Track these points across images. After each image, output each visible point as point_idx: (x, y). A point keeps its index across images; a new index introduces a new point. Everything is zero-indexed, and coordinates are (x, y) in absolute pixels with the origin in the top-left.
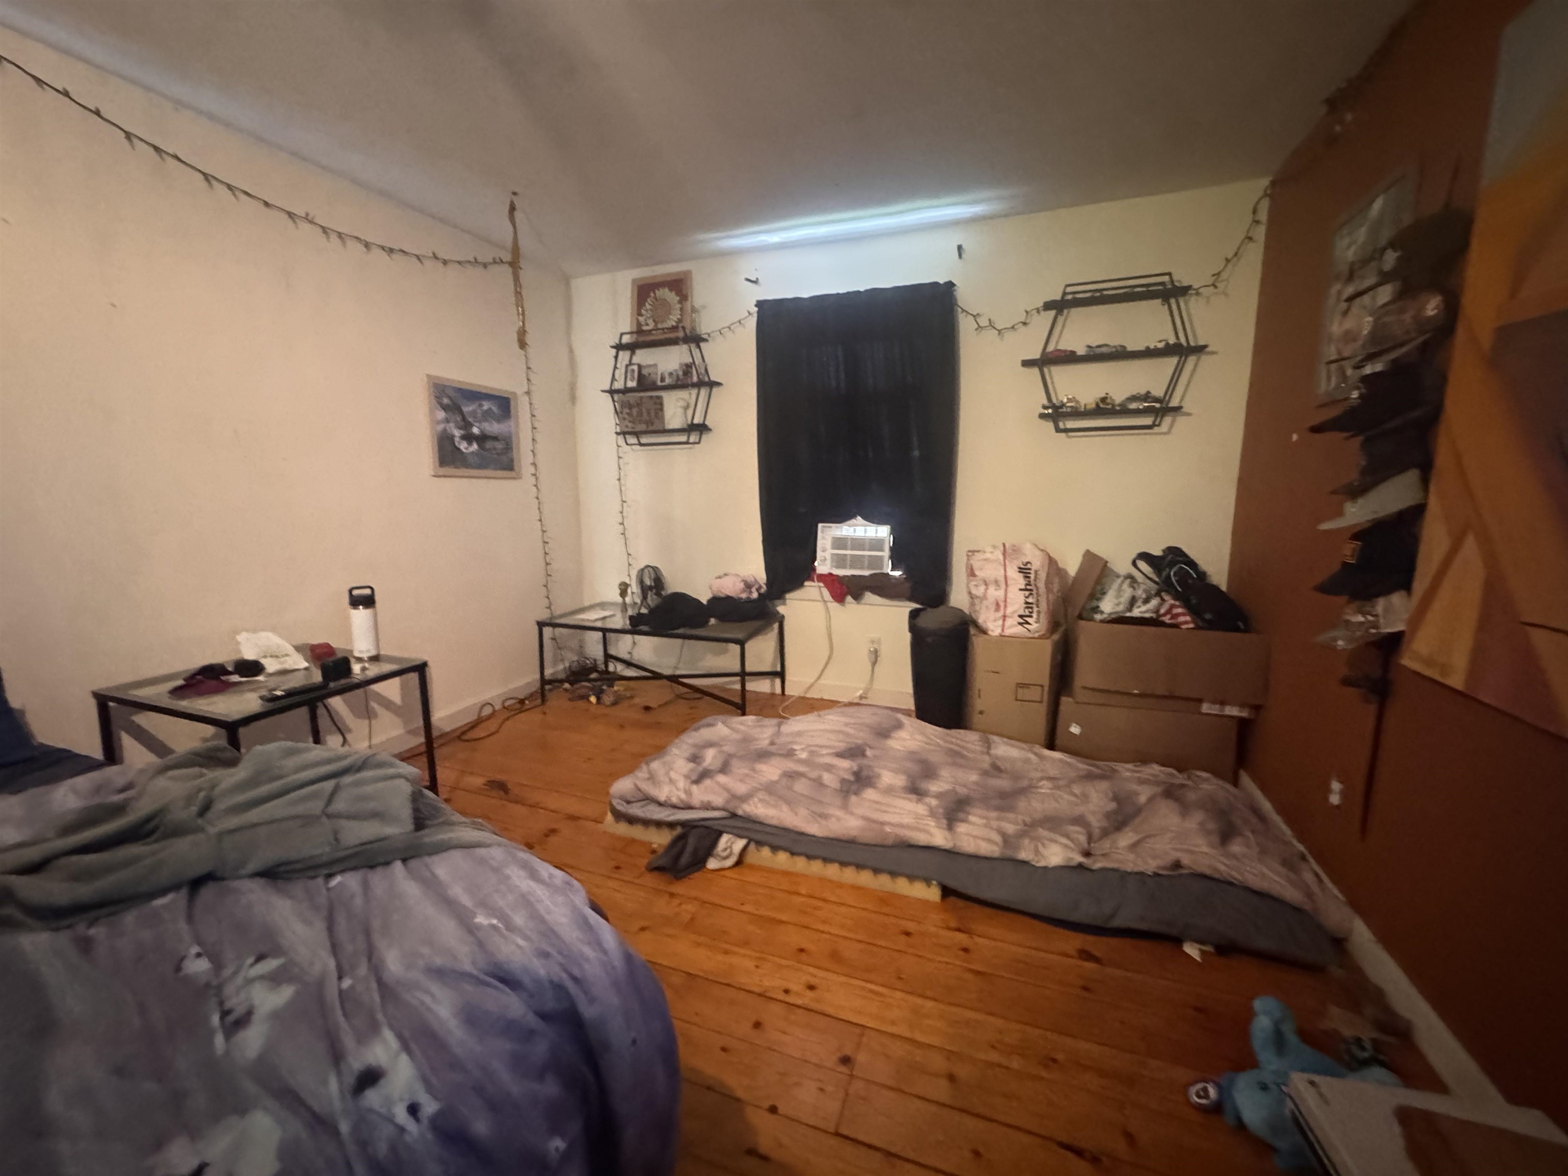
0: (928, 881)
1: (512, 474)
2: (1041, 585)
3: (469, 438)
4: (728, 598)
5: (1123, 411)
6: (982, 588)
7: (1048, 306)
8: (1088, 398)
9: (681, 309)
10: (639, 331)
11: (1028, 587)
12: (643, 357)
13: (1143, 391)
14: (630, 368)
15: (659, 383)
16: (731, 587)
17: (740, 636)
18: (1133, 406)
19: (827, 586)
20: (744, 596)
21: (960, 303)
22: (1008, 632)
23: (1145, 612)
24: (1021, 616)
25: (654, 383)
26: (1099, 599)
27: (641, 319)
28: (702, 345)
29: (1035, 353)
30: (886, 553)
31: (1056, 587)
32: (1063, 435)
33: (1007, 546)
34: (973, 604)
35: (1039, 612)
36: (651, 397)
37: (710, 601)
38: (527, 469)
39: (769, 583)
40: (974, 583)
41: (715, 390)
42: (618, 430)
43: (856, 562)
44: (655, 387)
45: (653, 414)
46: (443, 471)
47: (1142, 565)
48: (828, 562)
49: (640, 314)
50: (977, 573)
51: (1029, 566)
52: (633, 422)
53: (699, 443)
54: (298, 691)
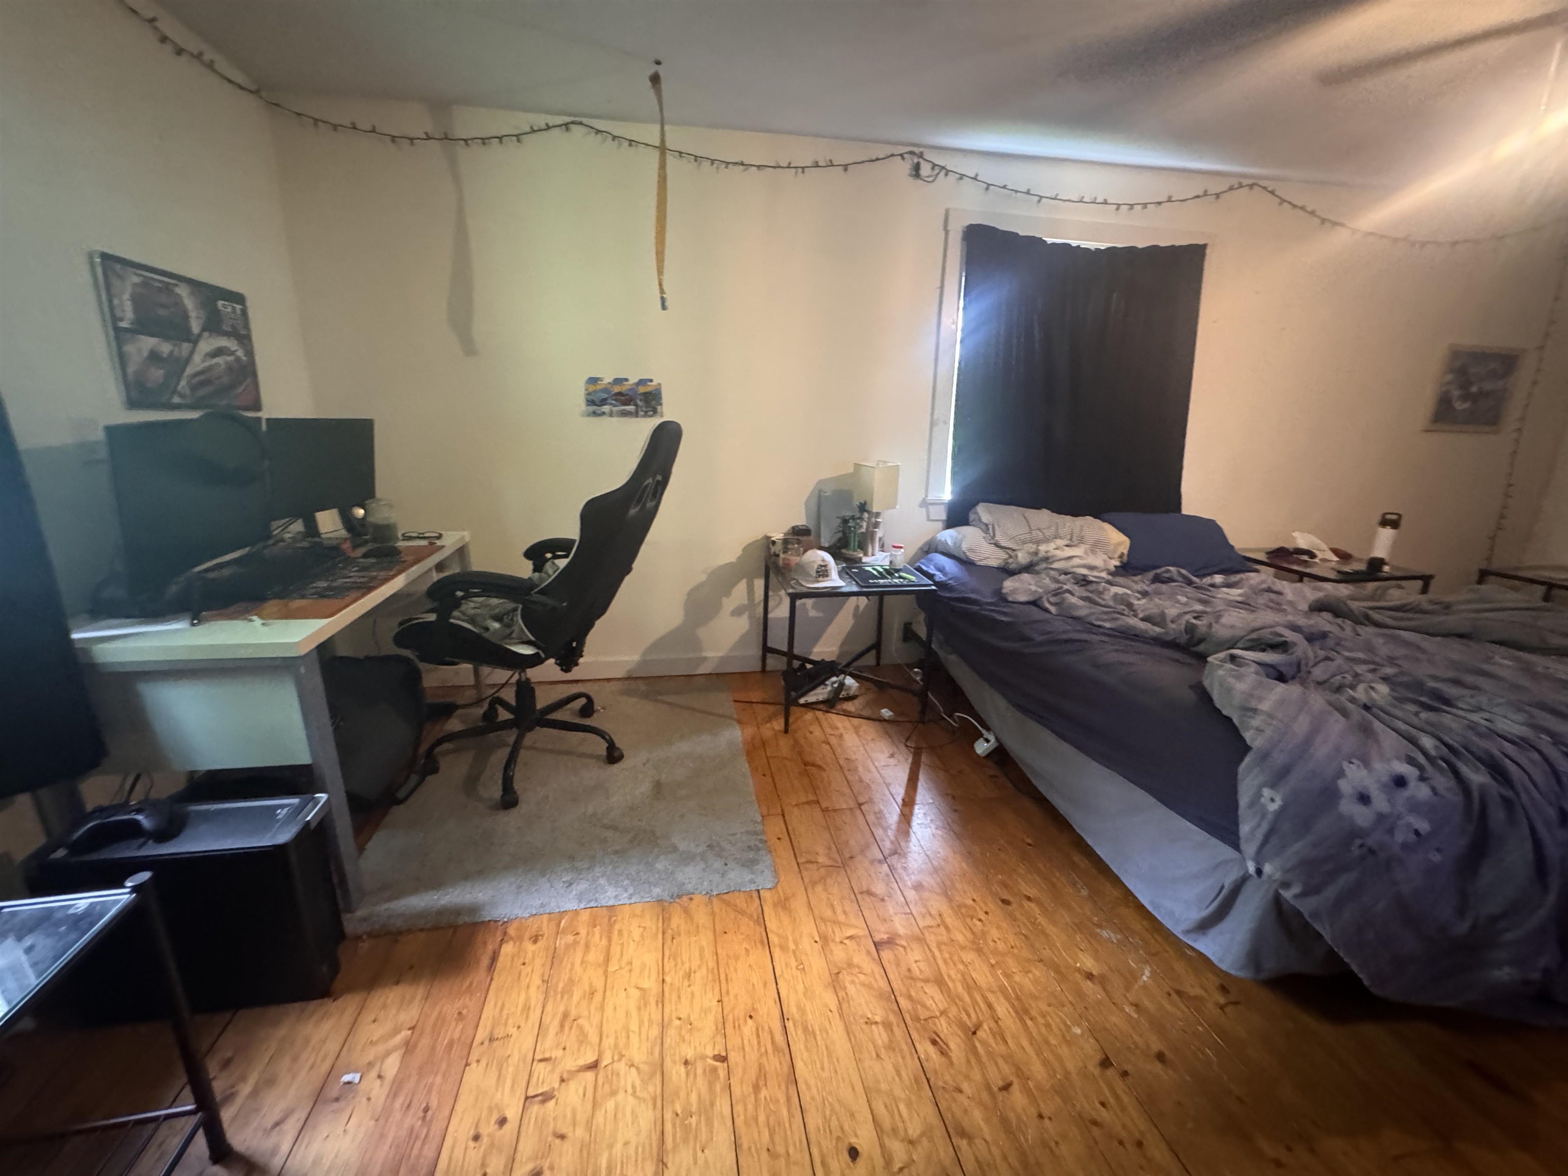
1: (1494, 428)
3: (1464, 398)
38: (1510, 425)
46: (1439, 425)
54: (1357, 573)
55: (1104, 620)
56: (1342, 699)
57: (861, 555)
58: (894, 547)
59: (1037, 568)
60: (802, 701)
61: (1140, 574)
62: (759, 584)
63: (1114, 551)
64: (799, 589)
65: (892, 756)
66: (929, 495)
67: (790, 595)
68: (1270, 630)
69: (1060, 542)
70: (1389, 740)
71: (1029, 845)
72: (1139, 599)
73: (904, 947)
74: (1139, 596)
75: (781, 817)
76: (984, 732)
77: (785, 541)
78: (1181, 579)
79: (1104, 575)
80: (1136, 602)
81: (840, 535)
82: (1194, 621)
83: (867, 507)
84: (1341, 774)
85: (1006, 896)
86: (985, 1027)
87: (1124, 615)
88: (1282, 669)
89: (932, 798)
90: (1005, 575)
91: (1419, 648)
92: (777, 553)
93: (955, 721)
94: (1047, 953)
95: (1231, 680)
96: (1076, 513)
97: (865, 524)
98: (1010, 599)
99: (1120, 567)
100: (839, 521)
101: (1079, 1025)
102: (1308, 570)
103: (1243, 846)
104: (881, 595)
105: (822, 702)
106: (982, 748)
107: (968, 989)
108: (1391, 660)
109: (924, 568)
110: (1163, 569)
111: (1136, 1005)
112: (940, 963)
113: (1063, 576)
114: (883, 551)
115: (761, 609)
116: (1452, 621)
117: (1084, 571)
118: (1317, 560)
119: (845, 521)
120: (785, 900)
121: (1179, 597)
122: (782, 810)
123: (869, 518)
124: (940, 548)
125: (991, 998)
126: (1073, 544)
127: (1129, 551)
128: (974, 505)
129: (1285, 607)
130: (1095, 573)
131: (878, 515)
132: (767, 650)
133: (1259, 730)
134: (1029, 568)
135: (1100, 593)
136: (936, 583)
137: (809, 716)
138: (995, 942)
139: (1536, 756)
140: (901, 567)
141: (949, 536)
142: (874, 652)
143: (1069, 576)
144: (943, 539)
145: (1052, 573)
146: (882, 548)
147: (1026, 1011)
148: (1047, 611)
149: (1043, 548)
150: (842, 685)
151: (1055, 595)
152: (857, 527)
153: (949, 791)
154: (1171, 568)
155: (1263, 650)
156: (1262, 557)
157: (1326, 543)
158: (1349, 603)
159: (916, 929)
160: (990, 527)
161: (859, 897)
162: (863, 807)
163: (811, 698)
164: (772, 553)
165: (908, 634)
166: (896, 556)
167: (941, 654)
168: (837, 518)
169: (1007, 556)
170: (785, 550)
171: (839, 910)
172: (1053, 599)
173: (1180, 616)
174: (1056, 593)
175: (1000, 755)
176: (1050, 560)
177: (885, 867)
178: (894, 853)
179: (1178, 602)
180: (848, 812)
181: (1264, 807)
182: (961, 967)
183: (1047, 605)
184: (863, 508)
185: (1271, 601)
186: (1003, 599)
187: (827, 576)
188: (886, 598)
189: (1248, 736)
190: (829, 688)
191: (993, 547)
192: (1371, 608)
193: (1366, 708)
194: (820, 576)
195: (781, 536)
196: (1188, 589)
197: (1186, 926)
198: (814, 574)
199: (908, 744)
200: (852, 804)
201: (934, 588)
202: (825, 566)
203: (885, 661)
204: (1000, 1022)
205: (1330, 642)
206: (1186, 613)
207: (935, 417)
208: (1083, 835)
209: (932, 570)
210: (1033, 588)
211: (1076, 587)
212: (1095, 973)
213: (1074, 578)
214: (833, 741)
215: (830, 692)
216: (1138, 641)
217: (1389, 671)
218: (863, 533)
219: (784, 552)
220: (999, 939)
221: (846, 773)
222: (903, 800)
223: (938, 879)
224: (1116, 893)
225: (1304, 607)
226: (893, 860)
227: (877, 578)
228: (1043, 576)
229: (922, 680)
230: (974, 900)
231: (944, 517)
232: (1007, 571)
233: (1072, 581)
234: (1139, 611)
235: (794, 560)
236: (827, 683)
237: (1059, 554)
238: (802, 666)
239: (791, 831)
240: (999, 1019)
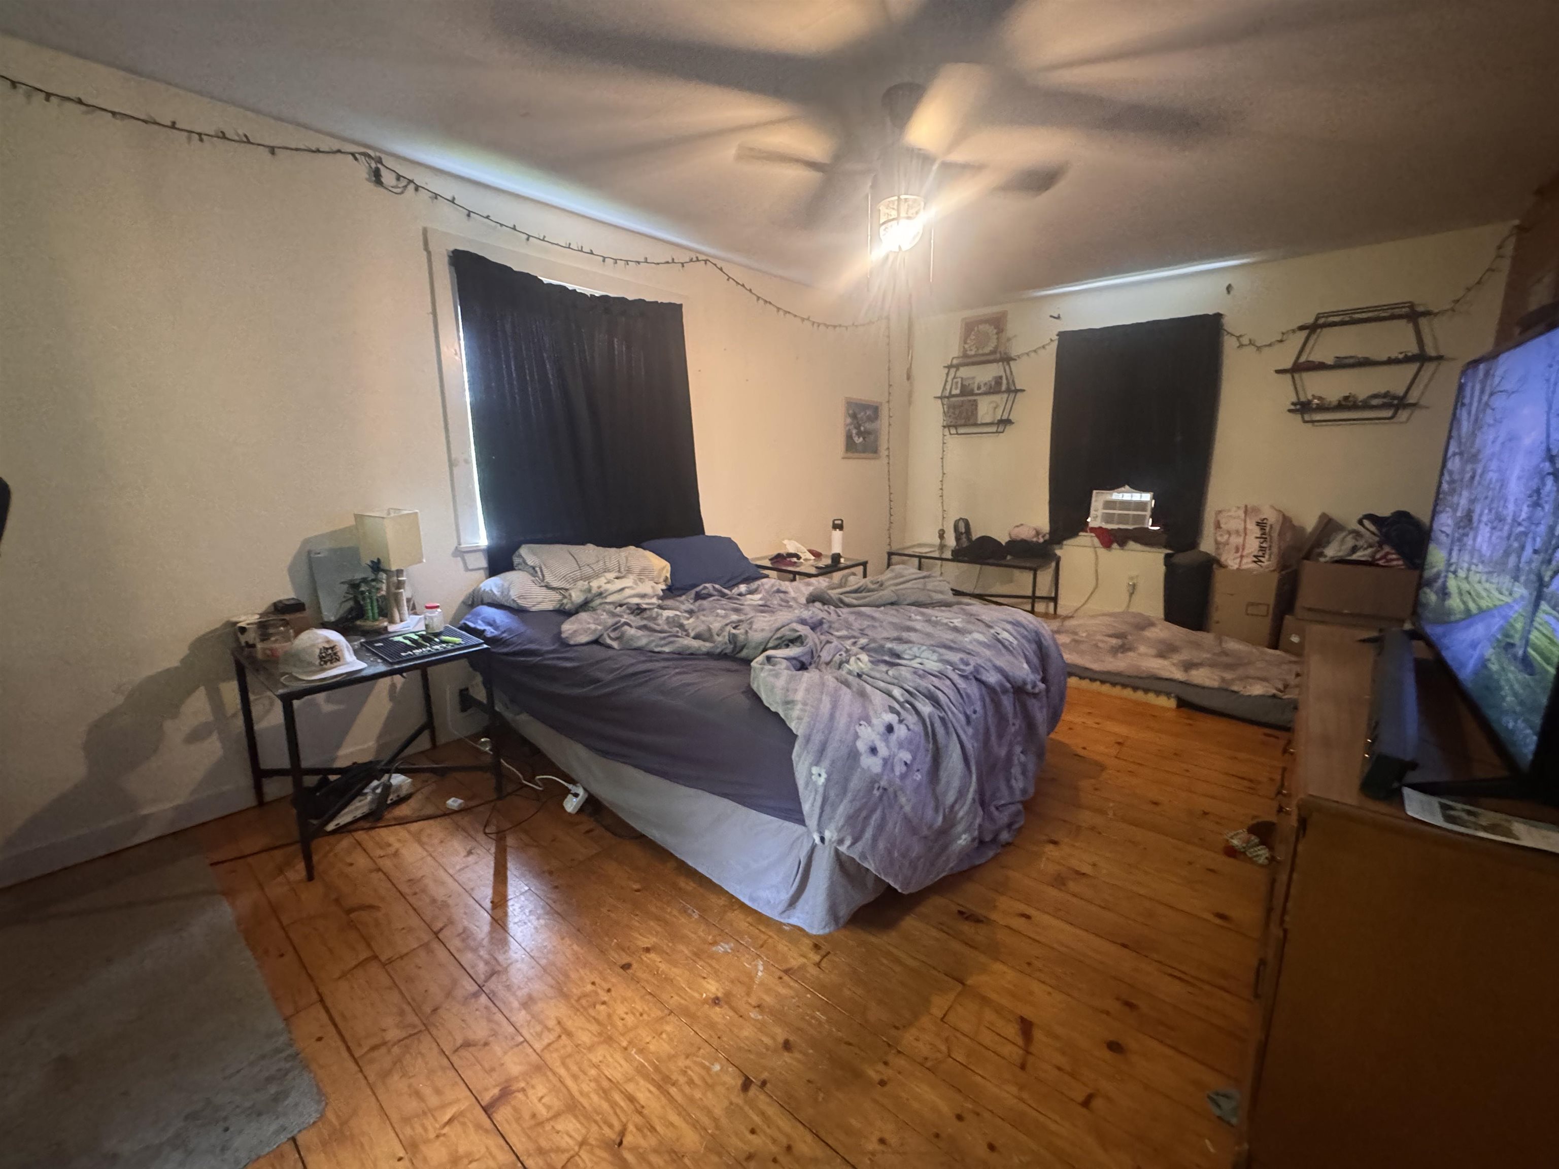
0: (1168, 695)
1: (875, 455)
2: (1275, 535)
3: (859, 434)
4: (1024, 541)
5: (1365, 405)
6: (1226, 537)
7: (1301, 328)
8: (1333, 395)
9: (998, 339)
10: (965, 355)
11: (1264, 536)
12: (964, 372)
13: (1383, 391)
14: (955, 380)
15: (976, 391)
16: (1026, 534)
17: (1034, 566)
18: (1375, 402)
19: (1098, 536)
20: (1035, 540)
21: (1225, 327)
22: (1244, 567)
23: (1361, 556)
24: (1255, 556)
25: (973, 390)
26: (1324, 547)
27: (966, 346)
28: (1012, 363)
29: (1288, 364)
30: (1148, 513)
31: (1289, 536)
32: (1310, 425)
33: (1249, 507)
34: (1218, 549)
35: (1270, 555)
36: (970, 401)
37: (1008, 543)
38: (883, 452)
39: (1053, 531)
40: (1219, 533)
41: (1019, 395)
42: (945, 424)
43: (1123, 519)
44: (972, 393)
45: (970, 414)
46: (850, 455)
47: (1366, 523)
48: (1099, 519)
49: (965, 343)
50: (1222, 526)
51: (1265, 521)
52: (956, 418)
53: (1002, 432)
54: (827, 566)
55: (662, 646)
56: (843, 672)
57: (386, 624)
58: (427, 608)
59: (594, 604)
60: (331, 827)
61: (684, 594)
62: (230, 691)
63: (659, 576)
64: (296, 686)
65: (470, 853)
66: (462, 541)
67: (282, 697)
68: (787, 628)
69: (611, 576)
70: (878, 698)
71: (638, 891)
72: (688, 619)
73: (523, 1090)
74: (687, 615)
75: (319, 1006)
76: (570, 786)
77: (263, 626)
78: (716, 593)
79: (654, 600)
80: (685, 622)
81: (351, 604)
82: (734, 631)
83: (384, 565)
84: (857, 736)
85: (626, 959)
86: (631, 1127)
87: (678, 637)
88: (803, 659)
89: (527, 885)
90: (562, 618)
91: (873, 618)
92: (251, 642)
93: (537, 785)
94: (675, 1001)
95: (771, 679)
96: (620, 544)
97: (384, 587)
98: (572, 642)
99: (666, 590)
100: (345, 587)
101: (717, 1059)
102: (797, 569)
103: (807, 822)
104: (423, 669)
105: (365, 817)
106: (571, 805)
107: (605, 1094)
108: (863, 632)
109: (471, 625)
110: (701, 587)
111: (759, 1006)
112: (570, 1083)
113: (619, 608)
114: (416, 614)
115: (240, 721)
116: (886, 594)
117: (636, 600)
118: (802, 560)
119: (354, 586)
120: (342, 1125)
121: (719, 611)
122: (319, 994)
123: (388, 579)
124: (486, 600)
125: (630, 1088)
126: (622, 575)
127: (671, 575)
128: (518, 547)
129: (791, 603)
130: (647, 601)
131: (399, 572)
132: (260, 775)
133: (800, 718)
134: (585, 606)
135: (654, 619)
136: (487, 640)
137: (346, 842)
138: (623, 1019)
139: (948, 682)
140: (442, 629)
141: (493, 585)
142: (426, 734)
143: (624, 607)
144: (487, 589)
145: (607, 607)
146: (413, 610)
147: (667, 1079)
148: (609, 647)
149: (594, 584)
150: (387, 787)
151: (615, 630)
152: (373, 590)
153: (546, 868)
154: (707, 585)
155: (787, 646)
156: (767, 563)
157: (805, 547)
158: (830, 592)
159: (534, 1057)
160: (537, 569)
161: (454, 1059)
162: (440, 936)
163: (344, 818)
164: (243, 644)
165: (466, 700)
166: (431, 618)
167: (508, 715)
168: (342, 583)
169: (560, 597)
170: (265, 637)
171: (427, 1091)
172: (613, 635)
173: (722, 629)
174: (616, 627)
175: (592, 805)
176: (604, 595)
177: (483, 999)
178: (493, 973)
179: (717, 615)
180: (422, 953)
181: (815, 783)
182: (593, 1072)
183: (609, 641)
184: (377, 567)
185: (782, 600)
186: (565, 644)
187: (338, 660)
188: (430, 670)
189: (793, 726)
190: (369, 798)
191: (544, 589)
192: (841, 594)
193: (859, 676)
194: (326, 662)
195: (255, 618)
196: (724, 601)
197: (781, 908)
198: (317, 662)
199: (487, 831)
200: (426, 937)
201: (485, 646)
202: (332, 648)
203: (442, 740)
204: (645, 1111)
205: (825, 626)
206: (727, 625)
207: (453, 456)
208: (683, 859)
209: (481, 626)
210: (593, 626)
211: (632, 617)
212: (720, 995)
213: (629, 608)
214: (387, 864)
215: (372, 802)
216: (694, 659)
217: (863, 641)
218: (383, 596)
219: (263, 640)
220: (627, 1013)
221: (412, 900)
222: (492, 902)
223: (550, 979)
224: (722, 901)
225: (803, 600)
226: (492, 985)
227: (411, 648)
228: (599, 612)
229: (490, 750)
230: (593, 983)
231: (484, 563)
232: (564, 613)
233: (628, 611)
234: (690, 631)
235: (279, 646)
236: (366, 791)
237: (612, 587)
238: (324, 782)
239: (338, 1020)
240: (643, 1107)
